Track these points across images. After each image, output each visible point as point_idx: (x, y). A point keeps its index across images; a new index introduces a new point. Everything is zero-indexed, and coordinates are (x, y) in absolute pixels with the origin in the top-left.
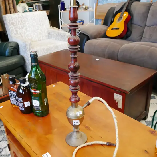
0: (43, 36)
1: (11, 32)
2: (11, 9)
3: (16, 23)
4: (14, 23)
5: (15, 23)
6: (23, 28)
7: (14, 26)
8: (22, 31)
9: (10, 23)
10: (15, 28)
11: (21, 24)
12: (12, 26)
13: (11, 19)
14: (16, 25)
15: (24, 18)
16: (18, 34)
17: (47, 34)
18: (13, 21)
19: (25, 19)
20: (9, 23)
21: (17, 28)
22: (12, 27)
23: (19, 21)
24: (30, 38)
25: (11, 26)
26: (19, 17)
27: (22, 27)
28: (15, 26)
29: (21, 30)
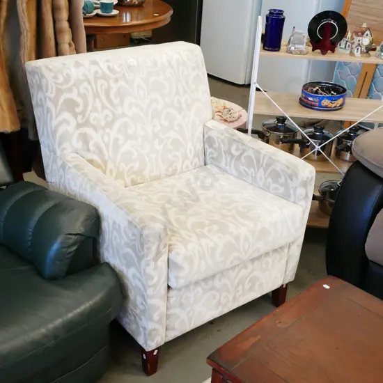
0: (185, 156)
1: (60, 144)
2: (61, 31)
3: (86, 105)
4: (75, 104)
5: (80, 101)
6: (110, 125)
7: (75, 115)
8: (106, 138)
9: (61, 101)
10: (79, 126)
11: (104, 107)
12: (66, 115)
13: (64, 87)
14: (83, 113)
15: (116, 81)
16: (88, 150)
17: (199, 147)
18: (74, 96)
19: (121, 83)
20: (56, 104)
21: (87, 124)
22: (68, 123)
23: (97, 96)
24: (137, 166)
25: (60, 118)
26: (96, 78)
27: (110, 119)
28: (80, 117)
29: (101, 132)
